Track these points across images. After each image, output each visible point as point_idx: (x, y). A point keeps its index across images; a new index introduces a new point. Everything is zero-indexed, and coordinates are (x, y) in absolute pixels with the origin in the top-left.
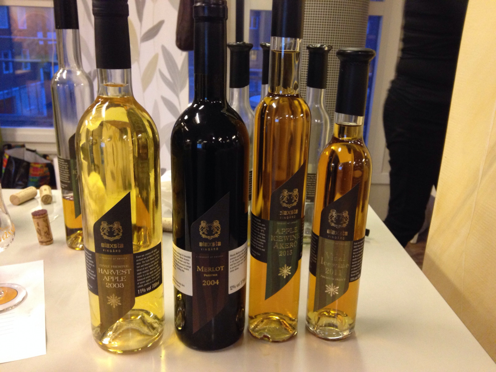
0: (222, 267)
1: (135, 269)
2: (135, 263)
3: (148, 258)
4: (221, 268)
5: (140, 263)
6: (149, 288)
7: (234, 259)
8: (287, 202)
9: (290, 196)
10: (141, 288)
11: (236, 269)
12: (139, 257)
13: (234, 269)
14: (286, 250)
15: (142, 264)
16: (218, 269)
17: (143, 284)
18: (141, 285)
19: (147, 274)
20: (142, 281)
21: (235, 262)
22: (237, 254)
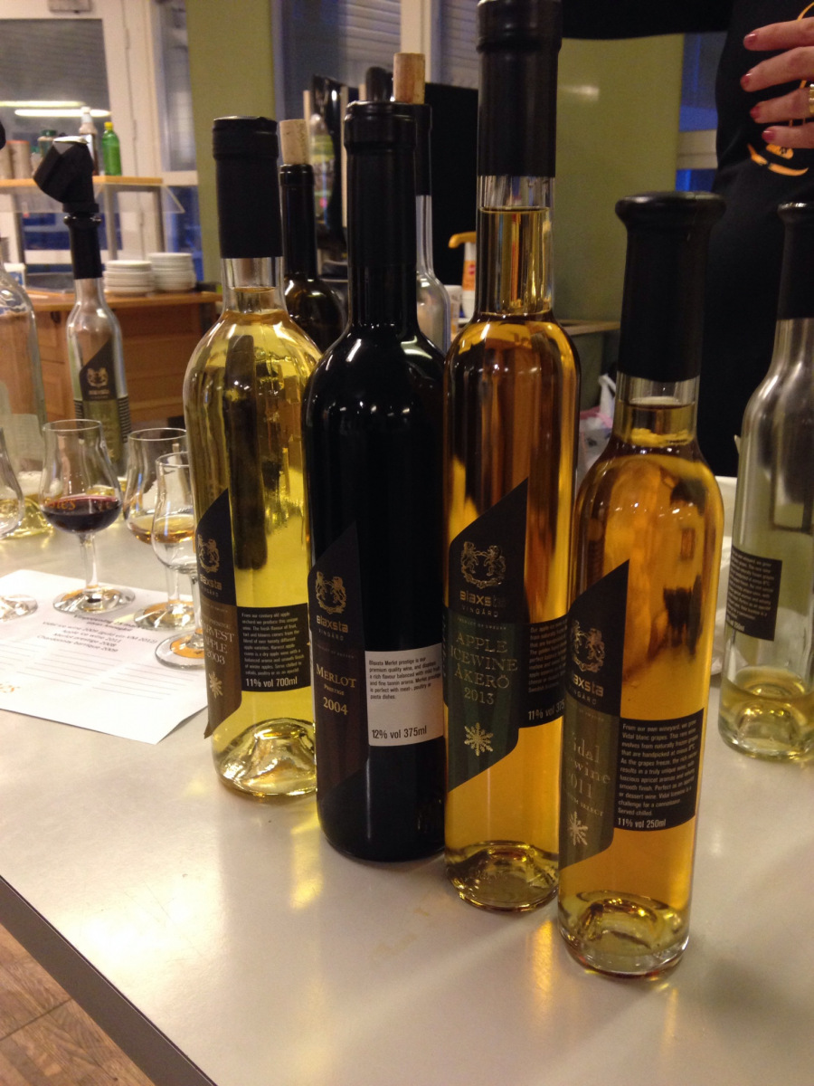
0: (353, 680)
1: (241, 638)
2: (240, 625)
3: (265, 623)
4: (350, 682)
5: (249, 629)
6: (270, 684)
7: (381, 674)
8: (474, 572)
9: (481, 559)
10: (253, 677)
11: (385, 697)
12: (247, 616)
13: (381, 694)
14: (479, 688)
15: (252, 632)
16: (345, 681)
17: (257, 671)
18: (252, 670)
19: (265, 654)
20: (255, 664)
21: (383, 680)
22: (387, 663)
